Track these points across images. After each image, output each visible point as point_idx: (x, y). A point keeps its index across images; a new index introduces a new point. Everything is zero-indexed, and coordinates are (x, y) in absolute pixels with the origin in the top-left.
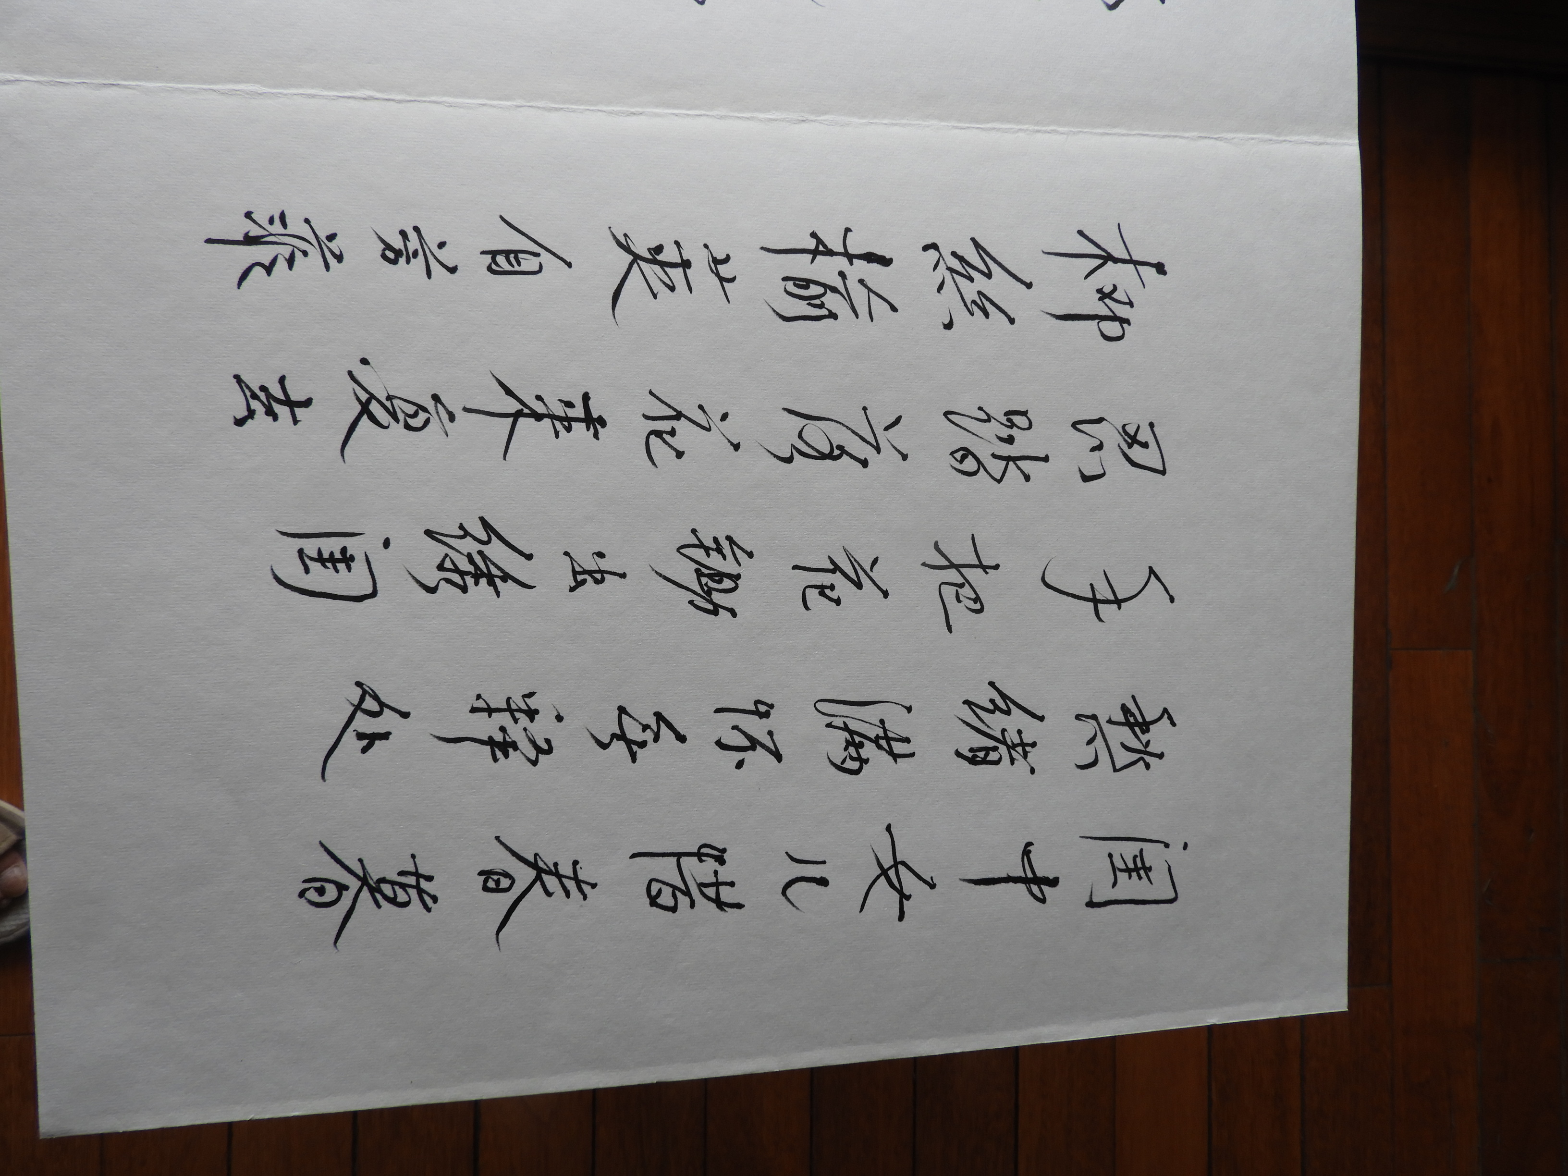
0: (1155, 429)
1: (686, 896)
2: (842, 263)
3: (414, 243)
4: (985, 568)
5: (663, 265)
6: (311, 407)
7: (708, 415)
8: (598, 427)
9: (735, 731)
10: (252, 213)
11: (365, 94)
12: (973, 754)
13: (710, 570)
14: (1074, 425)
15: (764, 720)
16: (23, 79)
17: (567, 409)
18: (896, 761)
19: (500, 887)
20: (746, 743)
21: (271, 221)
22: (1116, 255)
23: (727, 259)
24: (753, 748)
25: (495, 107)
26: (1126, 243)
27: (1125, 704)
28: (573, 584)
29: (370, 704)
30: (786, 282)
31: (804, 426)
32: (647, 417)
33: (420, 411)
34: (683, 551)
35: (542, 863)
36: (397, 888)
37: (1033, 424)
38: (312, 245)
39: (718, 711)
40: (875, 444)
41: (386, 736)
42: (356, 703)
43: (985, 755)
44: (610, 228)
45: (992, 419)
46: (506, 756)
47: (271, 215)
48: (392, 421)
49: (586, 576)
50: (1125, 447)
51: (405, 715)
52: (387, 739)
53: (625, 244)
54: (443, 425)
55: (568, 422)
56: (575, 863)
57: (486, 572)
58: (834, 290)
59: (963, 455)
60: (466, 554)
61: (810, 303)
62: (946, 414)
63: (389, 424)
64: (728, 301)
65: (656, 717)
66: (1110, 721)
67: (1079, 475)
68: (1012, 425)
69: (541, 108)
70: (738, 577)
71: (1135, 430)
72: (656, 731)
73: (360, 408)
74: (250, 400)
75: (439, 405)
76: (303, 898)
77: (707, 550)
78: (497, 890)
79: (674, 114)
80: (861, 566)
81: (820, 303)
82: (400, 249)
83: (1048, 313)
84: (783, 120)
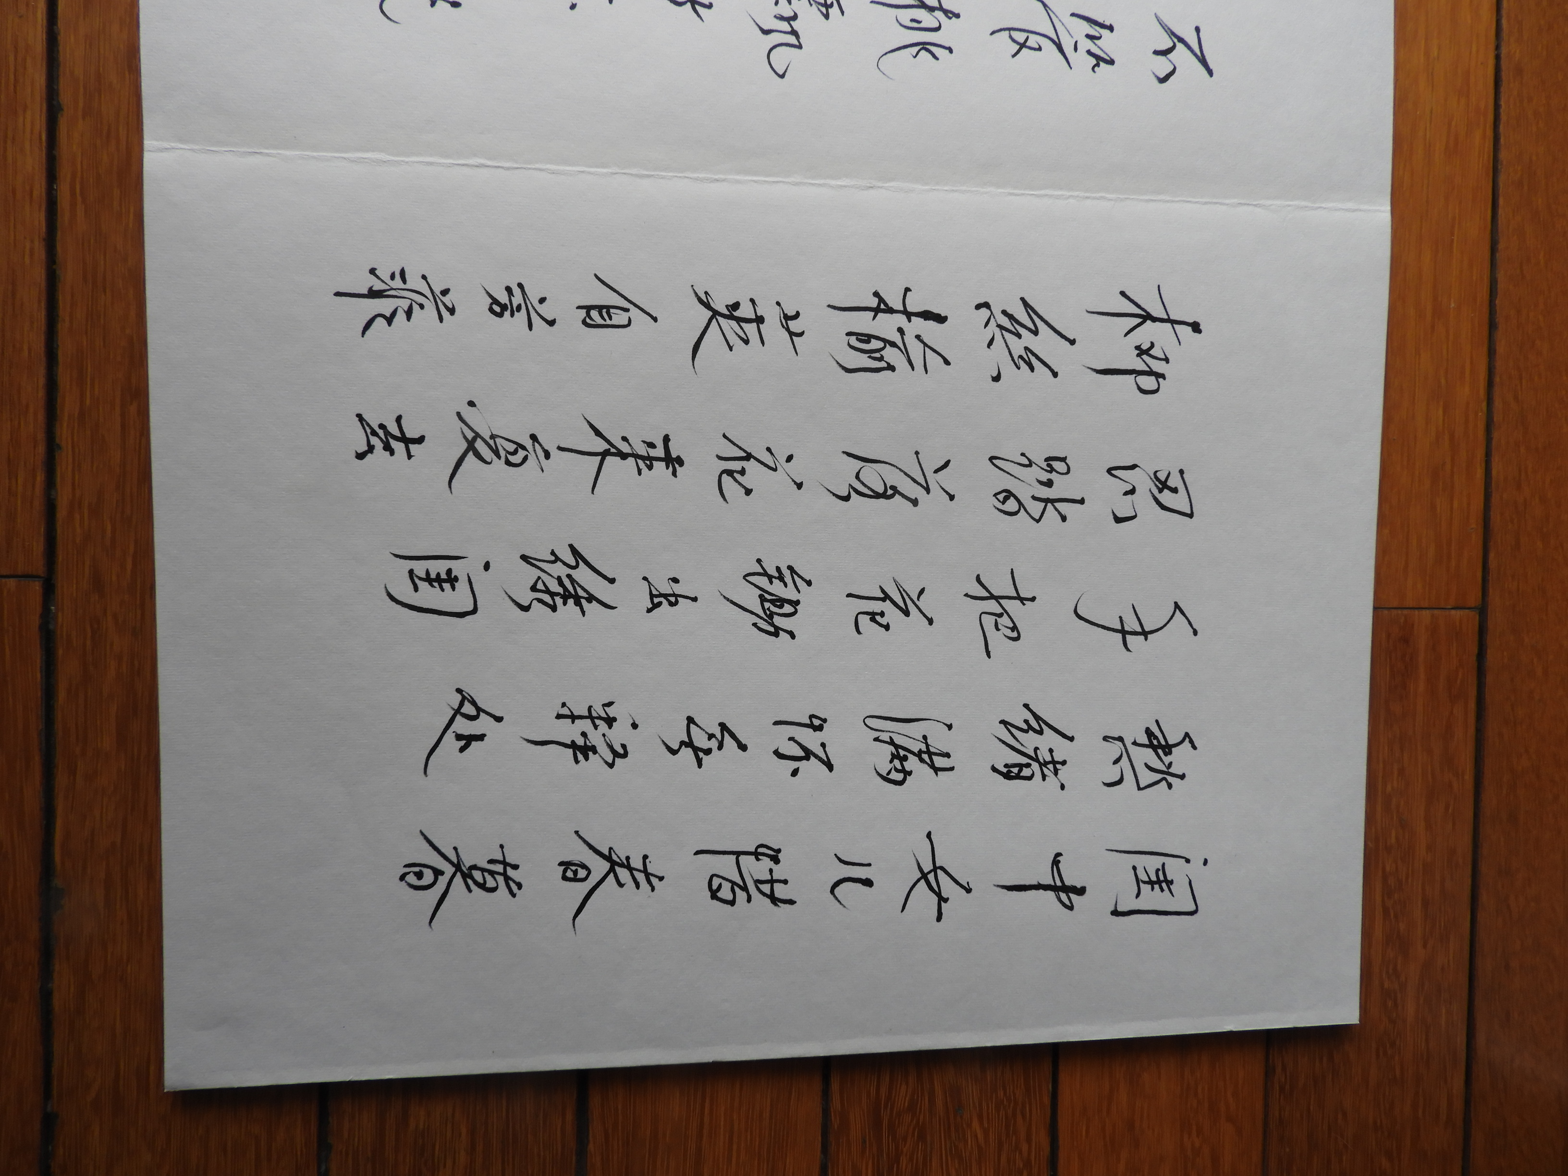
0: (1184, 475)
1: (743, 891)
2: (901, 320)
3: (517, 299)
4: (1022, 600)
5: (739, 320)
6: (423, 444)
7: (775, 457)
8: (677, 466)
9: (792, 742)
10: (376, 269)
11: (477, 162)
12: (1007, 769)
13: (773, 596)
14: (1109, 471)
15: (818, 732)
16: (176, 147)
17: (650, 450)
18: (937, 774)
19: (578, 877)
20: (802, 754)
21: (393, 277)
22: (1155, 314)
23: (797, 315)
24: (807, 758)
25: (592, 174)
26: (1165, 303)
27: (1149, 728)
28: (650, 606)
29: (468, 709)
30: (850, 337)
31: (861, 468)
32: (720, 458)
33: (519, 449)
34: (749, 578)
35: (616, 856)
36: (486, 874)
37: (1071, 469)
38: (428, 299)
39: (776, 723)
40: (925, 485)
41: (481, 737)
42: (456, 708)
43: (1019, 770)
44: (692, 286)
45: (1033, 464)
46: (587, 758)
47: (392, 272)
48: (495, 457)
49: (662, 599)
50: (1155, 491)
51: (499, 719)
52: (482, 740)
53: (706, 301)
54: (539, 462)
55: (649, 461)
56: (645, 857)
57: (574, 594)
58: (893, 344)
59: (1005, 496)
60: (556, 577)
61: (870, 356)
62: (991, 459)
63: (492, 460)
64: (797, 353)
65: (720, 728)
66: (1135, 743)
67: (1112, 517)
68: (1052, 470)
69: (634, 175)
70: (798, 602)
71: (1166, 476)
72: (720, 740)
73: (467, 445)
74: (370, 436)
75: (536, 444)
76: (404, 881)
77: (770, 578)
78: (575, 879)
80: (909, 595)
81: (879, 356)
82: (505, 304)
83: (1088, 368)
84: (852, 187)
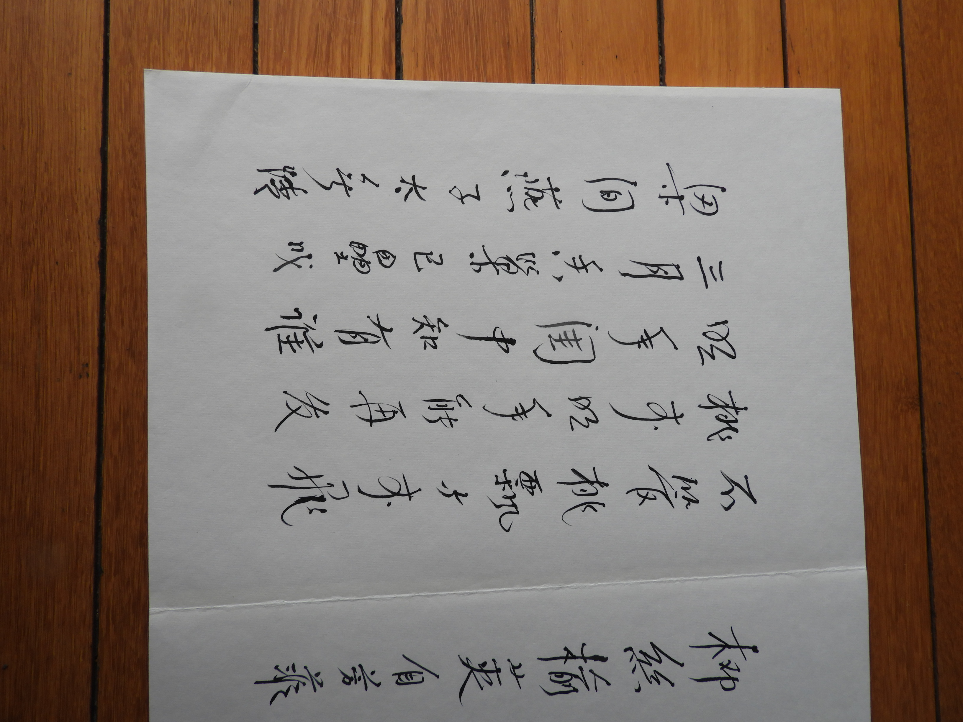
2: (581, 662)
3: (359, 673)
5: (486, 672)
10: (279, 666)
21: (288, 669)
22: (730, 644)
23: (520, 666)
26: (736, 637)
30: (551, 675)
38: (308, 679)
44: (459, 656)
47: (287, 666)
53: (467, 663)
58: (577, 677)
61: (563, 684)
64: (520, 688)
79: (492, 591)
81: (569, 684)
82: (351, 677)
83: (692, 679)
84: (551, 588)
